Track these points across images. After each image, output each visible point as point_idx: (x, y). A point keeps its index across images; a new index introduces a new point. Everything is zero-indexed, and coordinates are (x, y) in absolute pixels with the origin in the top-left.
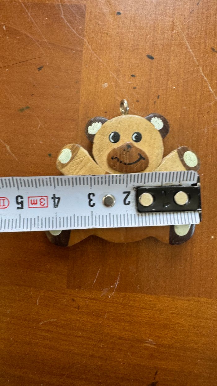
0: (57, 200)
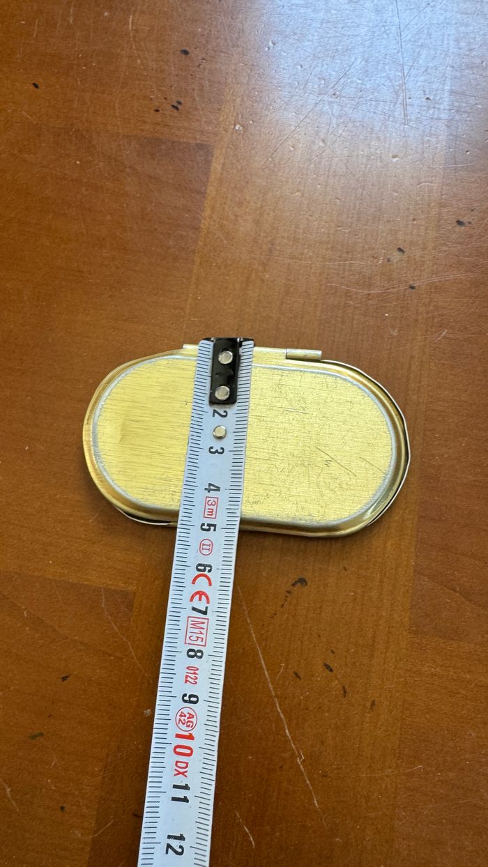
0: (212, 487)
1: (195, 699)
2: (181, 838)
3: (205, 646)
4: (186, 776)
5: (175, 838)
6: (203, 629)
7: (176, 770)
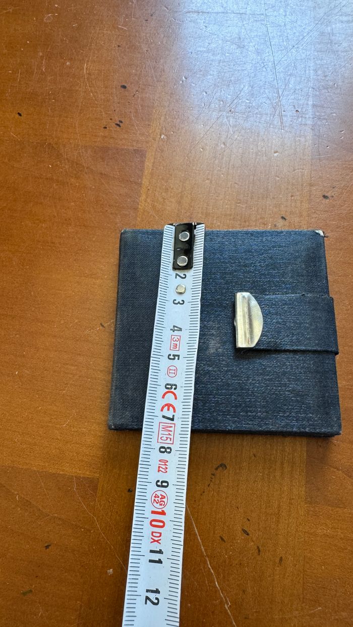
0: (176, 328)
1: (166, 484)
2: (157, 591)
3: (173, 444)
4: (160, 543)
5: (152, 591)
6: (171, 431)
7: (152, 538)
